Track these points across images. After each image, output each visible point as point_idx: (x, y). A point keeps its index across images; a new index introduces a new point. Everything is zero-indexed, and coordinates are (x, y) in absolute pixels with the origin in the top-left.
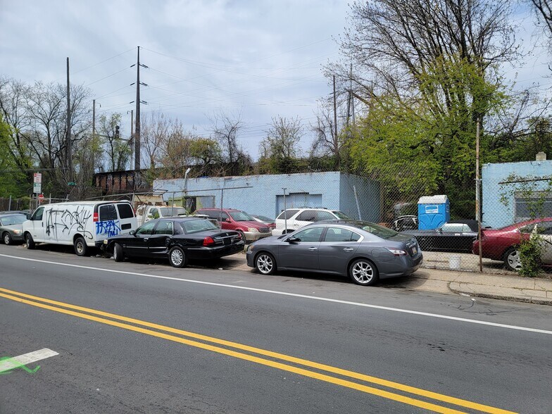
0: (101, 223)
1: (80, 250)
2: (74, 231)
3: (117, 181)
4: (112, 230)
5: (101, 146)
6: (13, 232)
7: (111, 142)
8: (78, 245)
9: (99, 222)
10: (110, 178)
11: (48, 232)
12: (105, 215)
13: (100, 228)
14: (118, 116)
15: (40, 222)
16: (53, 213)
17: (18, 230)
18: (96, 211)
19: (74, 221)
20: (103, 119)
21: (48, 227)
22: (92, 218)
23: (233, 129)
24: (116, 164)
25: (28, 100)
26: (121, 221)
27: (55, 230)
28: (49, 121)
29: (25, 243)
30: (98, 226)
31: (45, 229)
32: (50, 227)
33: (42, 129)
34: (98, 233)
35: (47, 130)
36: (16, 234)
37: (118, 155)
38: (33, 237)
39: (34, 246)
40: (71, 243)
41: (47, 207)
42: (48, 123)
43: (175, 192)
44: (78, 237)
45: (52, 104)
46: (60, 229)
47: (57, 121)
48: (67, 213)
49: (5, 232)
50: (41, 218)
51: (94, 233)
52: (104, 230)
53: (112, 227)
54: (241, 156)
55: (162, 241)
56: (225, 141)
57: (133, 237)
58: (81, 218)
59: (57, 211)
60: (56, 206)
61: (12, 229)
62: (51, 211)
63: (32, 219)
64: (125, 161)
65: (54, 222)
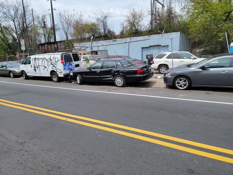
0: (65, 64)
1: (55, 79)
2: (50, 69)
3: (49, 47)
4: (71, 68)
5: (39, 31)
6: (14, 71)
7: (43, 29)
8: (53, 76)
9: (64, 63)
10: (46, 45)
11: (35, 70)
12: (66, 60)
13: (65, 67)
14: (45, 16)
15: (30, 65)
16: (36, 60)
17: (17, 70)
18: (62, 58)
19: (50, 64)
20: (38, 17)
21: (35, 68)
22: (60, 61)
23: (106, 17)
24: (47, 39)
25: (3, 8)
26: (75, 63)
27: (39, 69)
28: (14, 19)
29: (22, 76)
30: (64, 66)
31: (33, 68)
32: (36, 67)
33: (11, 23)
34: (64, 69)
35: (14, 23)
36: (16, 72)
37: (47, 35)
38: (27, 73)
39: (28, 78)
40: (49, 76)
41: (33, 57)
42: (14, 20)
43: (98, 46)
44: (52, 72)
45: (15, 10)
46: (42, 68)
47: (18, 18)
48: (45, 59)
49: (10, 72)
50: (30, 63)
51: (62, 70)
52: (67, 68)
53: (71, 66)
54: (109, 31)
55: (109, 72)
56: (102, 24)
57: (89, 70)
58: (53, 61)
59: (38, 59)
60: (37, 56)
61: (14, 70)
62: (35, 59)
63: (25, 64)
64: (51, 38)
65: (38, 65)
